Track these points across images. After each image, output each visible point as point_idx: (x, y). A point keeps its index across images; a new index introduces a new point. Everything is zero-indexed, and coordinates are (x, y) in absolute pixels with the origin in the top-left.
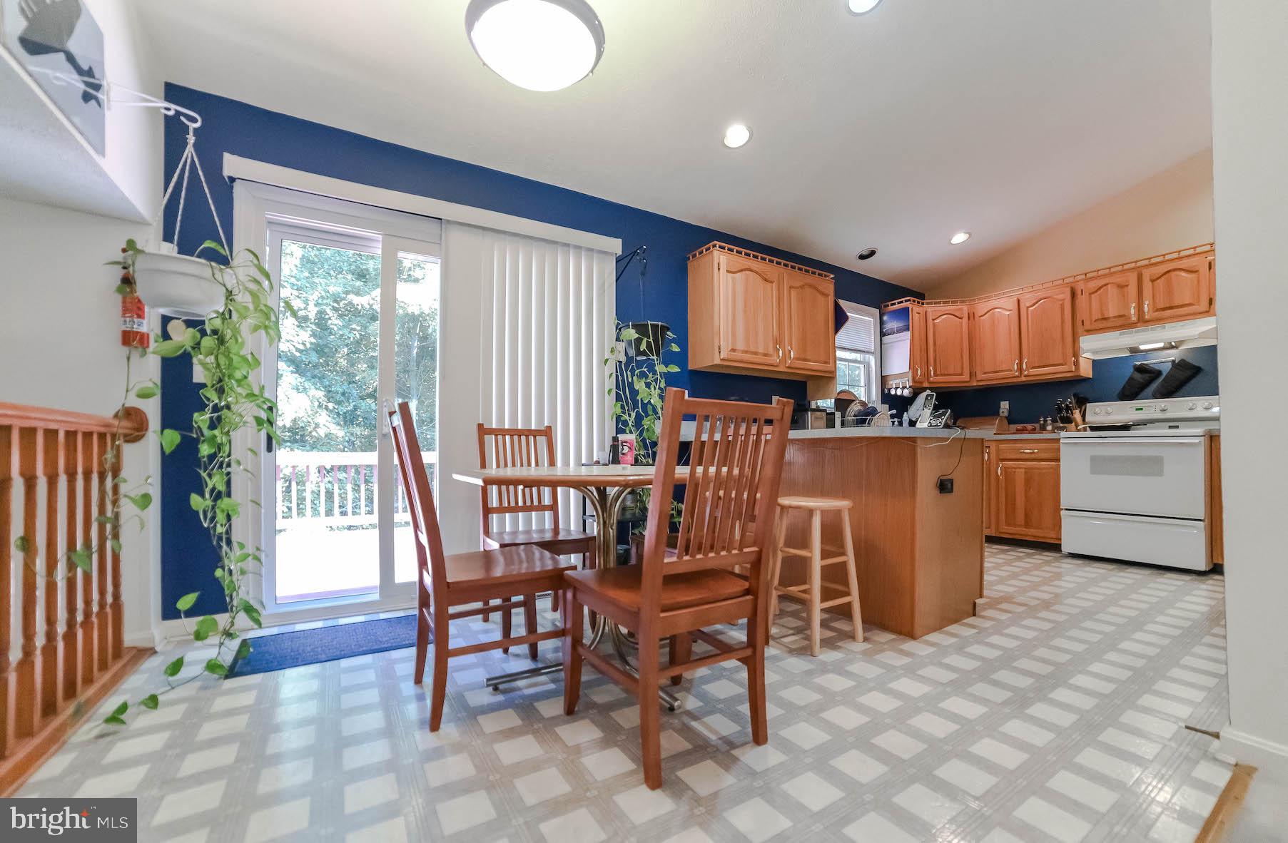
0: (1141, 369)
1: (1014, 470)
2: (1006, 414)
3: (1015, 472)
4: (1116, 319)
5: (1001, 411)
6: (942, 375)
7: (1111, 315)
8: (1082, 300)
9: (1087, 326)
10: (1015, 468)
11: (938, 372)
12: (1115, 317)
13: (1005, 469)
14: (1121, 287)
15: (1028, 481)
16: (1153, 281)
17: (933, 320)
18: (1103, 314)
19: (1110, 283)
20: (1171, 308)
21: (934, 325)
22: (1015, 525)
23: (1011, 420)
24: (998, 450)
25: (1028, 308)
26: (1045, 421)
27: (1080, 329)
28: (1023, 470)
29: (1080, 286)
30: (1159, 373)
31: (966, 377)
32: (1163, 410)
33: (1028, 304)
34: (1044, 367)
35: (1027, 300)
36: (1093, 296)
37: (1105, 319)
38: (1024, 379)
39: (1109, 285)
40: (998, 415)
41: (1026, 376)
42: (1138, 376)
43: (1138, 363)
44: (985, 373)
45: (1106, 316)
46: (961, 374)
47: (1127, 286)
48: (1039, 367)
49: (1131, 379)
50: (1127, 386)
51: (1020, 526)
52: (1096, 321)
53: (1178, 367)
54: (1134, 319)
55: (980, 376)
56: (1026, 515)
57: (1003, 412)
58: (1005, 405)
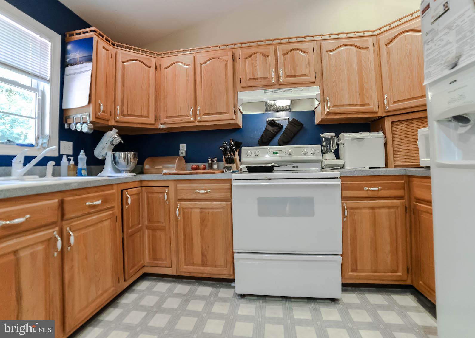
0: (272, 123)
1: (190, 210)
2: (184, 154)
3: (191, 212)
4: (262, 80)
5: (180, 151)
6: (128, 115)
7: (259, 77)
8: (240, 63)
9: (244, 84)
10: (191, 208)
11: (126, 112)
12: (261, 78)
13: (182, 209)
14: (266, 56)
15: (203, 221)
16: (284, 55)
17: (123, 62)
18: (253, 75)
19: (259, 53)
20: (295, 76)
21: (124, 67)
22: (193, 265)
23: (188, 160)
24: (176, 190)
25: (201, 64)
26: (212, 161)
27: (238, 86)
28: (199, 210)
29: (239, 52)
30: (281, 127)
31: (151, 120)
32: (290, 154)
33: (202, 61)
34: (212, 114)
35: (201, 58)
36: (247, 61)
37: (255, 79)
38: (197, 124)
39: (257, 54)
40: (178, 155)
41: (199, 122)
42: (270, 128)
43: (270, 119)
44: (167, 117)
45: (256, 77)
46: (147, 117)
47: (268, 56)
48: (209, 114)
49: (266, 130)
50: (264, 135)
51: (198, 265)
52: (250, 79)
53: (292, 124)
54: (273, 81)
55: (163, 120)
56: (203, 255)
57: (182, 153)
58: (183, 148)
